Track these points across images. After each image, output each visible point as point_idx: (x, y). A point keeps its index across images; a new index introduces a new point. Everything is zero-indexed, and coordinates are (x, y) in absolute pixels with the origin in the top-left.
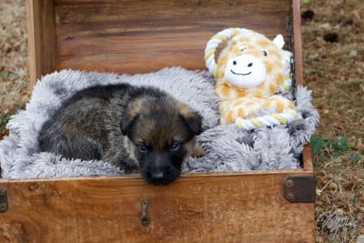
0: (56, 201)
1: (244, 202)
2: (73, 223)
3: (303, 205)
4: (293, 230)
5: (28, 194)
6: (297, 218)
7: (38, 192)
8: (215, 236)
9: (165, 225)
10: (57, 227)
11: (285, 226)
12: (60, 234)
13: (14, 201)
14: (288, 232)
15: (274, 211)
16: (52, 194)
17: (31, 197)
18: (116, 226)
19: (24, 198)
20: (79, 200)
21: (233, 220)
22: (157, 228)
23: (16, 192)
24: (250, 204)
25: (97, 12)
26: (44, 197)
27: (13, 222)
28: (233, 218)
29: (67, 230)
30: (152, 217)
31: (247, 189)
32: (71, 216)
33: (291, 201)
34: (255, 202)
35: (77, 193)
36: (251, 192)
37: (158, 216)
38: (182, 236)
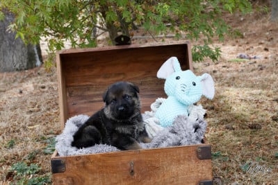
0: (89, 165)
1: (179, 161)
2: (97, 176)
3: (206, 161)
4: (202, 173)
5: (76, 162)
6: (204, 167)
7: (81, 161)
8: (166, 178)
9: (142, 174)
10: (89, 178)
11: (198, 172)
12: (91, 182)
13: (69, 166)
14: (200, 174)
15: (193, 164)
16: (88, 162)
17: (77, 164)
18: (118, 176)
19: (74, 165)
20: (101, 164)
21: (174, 170)
22: (138, 176)
23: (70, 161)
24: (182, 162)
25: (89, 90)
26: (84, 163)
27: (68, 177)
28: (174, 169)
29: (95, 179)
30: (135, 171)
31: (180, 154)
32: (96, 173)
33: (201, 159)
34: (184, 160)
35: (99, 160)
36: (182, 156)
37: (138, 170)
38: (150, 179)
